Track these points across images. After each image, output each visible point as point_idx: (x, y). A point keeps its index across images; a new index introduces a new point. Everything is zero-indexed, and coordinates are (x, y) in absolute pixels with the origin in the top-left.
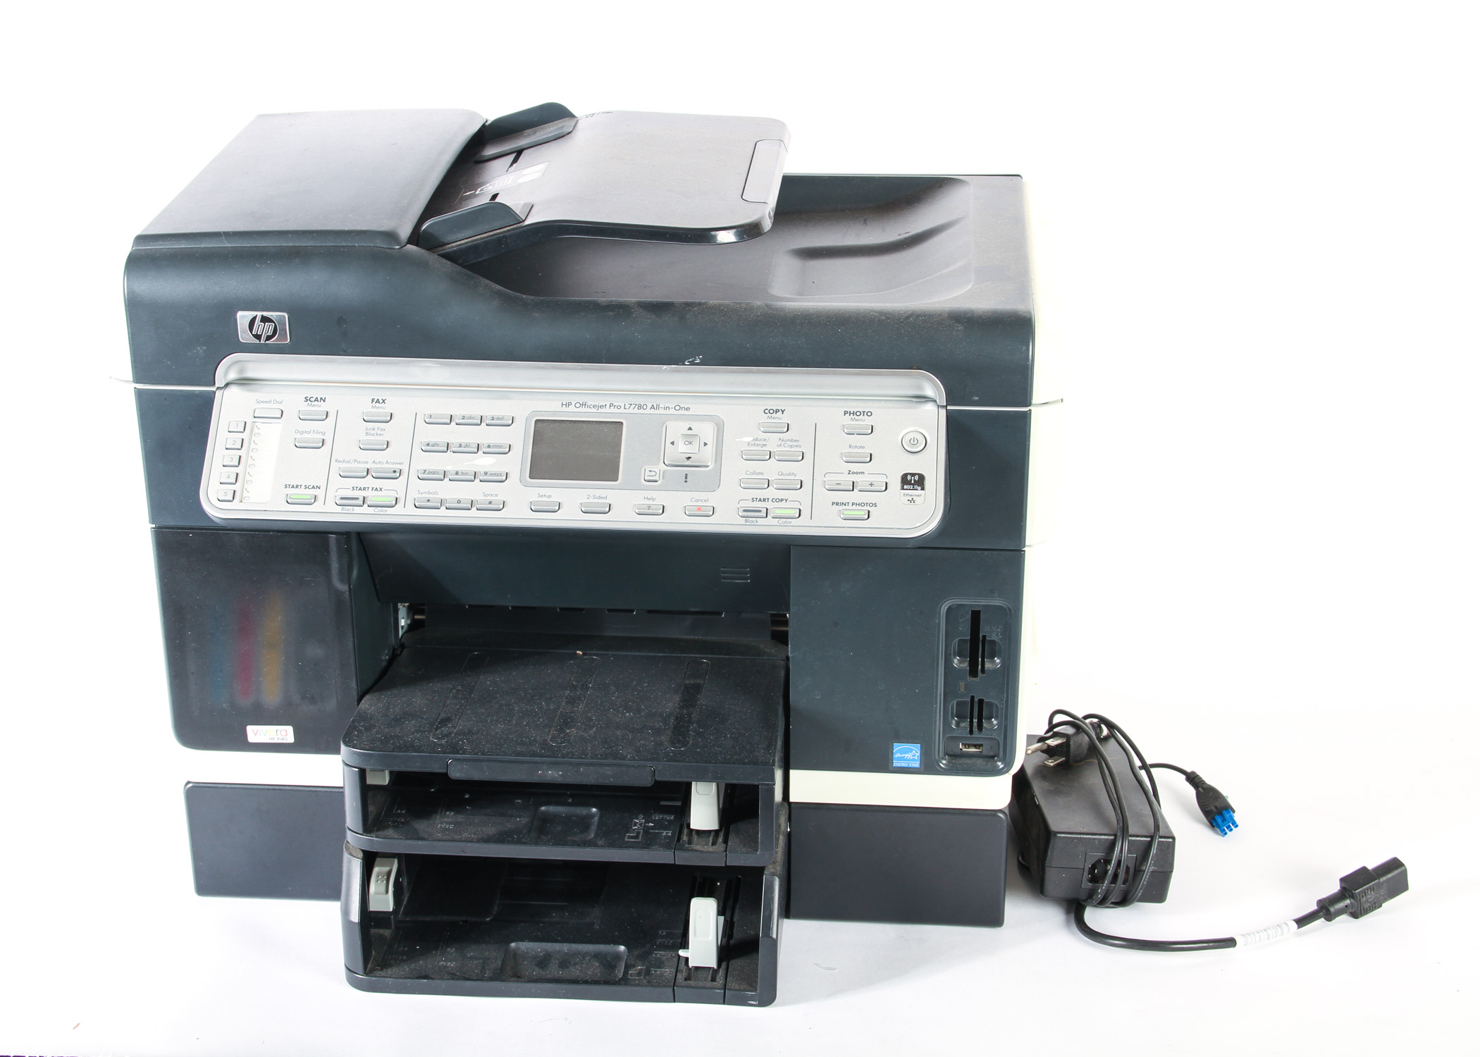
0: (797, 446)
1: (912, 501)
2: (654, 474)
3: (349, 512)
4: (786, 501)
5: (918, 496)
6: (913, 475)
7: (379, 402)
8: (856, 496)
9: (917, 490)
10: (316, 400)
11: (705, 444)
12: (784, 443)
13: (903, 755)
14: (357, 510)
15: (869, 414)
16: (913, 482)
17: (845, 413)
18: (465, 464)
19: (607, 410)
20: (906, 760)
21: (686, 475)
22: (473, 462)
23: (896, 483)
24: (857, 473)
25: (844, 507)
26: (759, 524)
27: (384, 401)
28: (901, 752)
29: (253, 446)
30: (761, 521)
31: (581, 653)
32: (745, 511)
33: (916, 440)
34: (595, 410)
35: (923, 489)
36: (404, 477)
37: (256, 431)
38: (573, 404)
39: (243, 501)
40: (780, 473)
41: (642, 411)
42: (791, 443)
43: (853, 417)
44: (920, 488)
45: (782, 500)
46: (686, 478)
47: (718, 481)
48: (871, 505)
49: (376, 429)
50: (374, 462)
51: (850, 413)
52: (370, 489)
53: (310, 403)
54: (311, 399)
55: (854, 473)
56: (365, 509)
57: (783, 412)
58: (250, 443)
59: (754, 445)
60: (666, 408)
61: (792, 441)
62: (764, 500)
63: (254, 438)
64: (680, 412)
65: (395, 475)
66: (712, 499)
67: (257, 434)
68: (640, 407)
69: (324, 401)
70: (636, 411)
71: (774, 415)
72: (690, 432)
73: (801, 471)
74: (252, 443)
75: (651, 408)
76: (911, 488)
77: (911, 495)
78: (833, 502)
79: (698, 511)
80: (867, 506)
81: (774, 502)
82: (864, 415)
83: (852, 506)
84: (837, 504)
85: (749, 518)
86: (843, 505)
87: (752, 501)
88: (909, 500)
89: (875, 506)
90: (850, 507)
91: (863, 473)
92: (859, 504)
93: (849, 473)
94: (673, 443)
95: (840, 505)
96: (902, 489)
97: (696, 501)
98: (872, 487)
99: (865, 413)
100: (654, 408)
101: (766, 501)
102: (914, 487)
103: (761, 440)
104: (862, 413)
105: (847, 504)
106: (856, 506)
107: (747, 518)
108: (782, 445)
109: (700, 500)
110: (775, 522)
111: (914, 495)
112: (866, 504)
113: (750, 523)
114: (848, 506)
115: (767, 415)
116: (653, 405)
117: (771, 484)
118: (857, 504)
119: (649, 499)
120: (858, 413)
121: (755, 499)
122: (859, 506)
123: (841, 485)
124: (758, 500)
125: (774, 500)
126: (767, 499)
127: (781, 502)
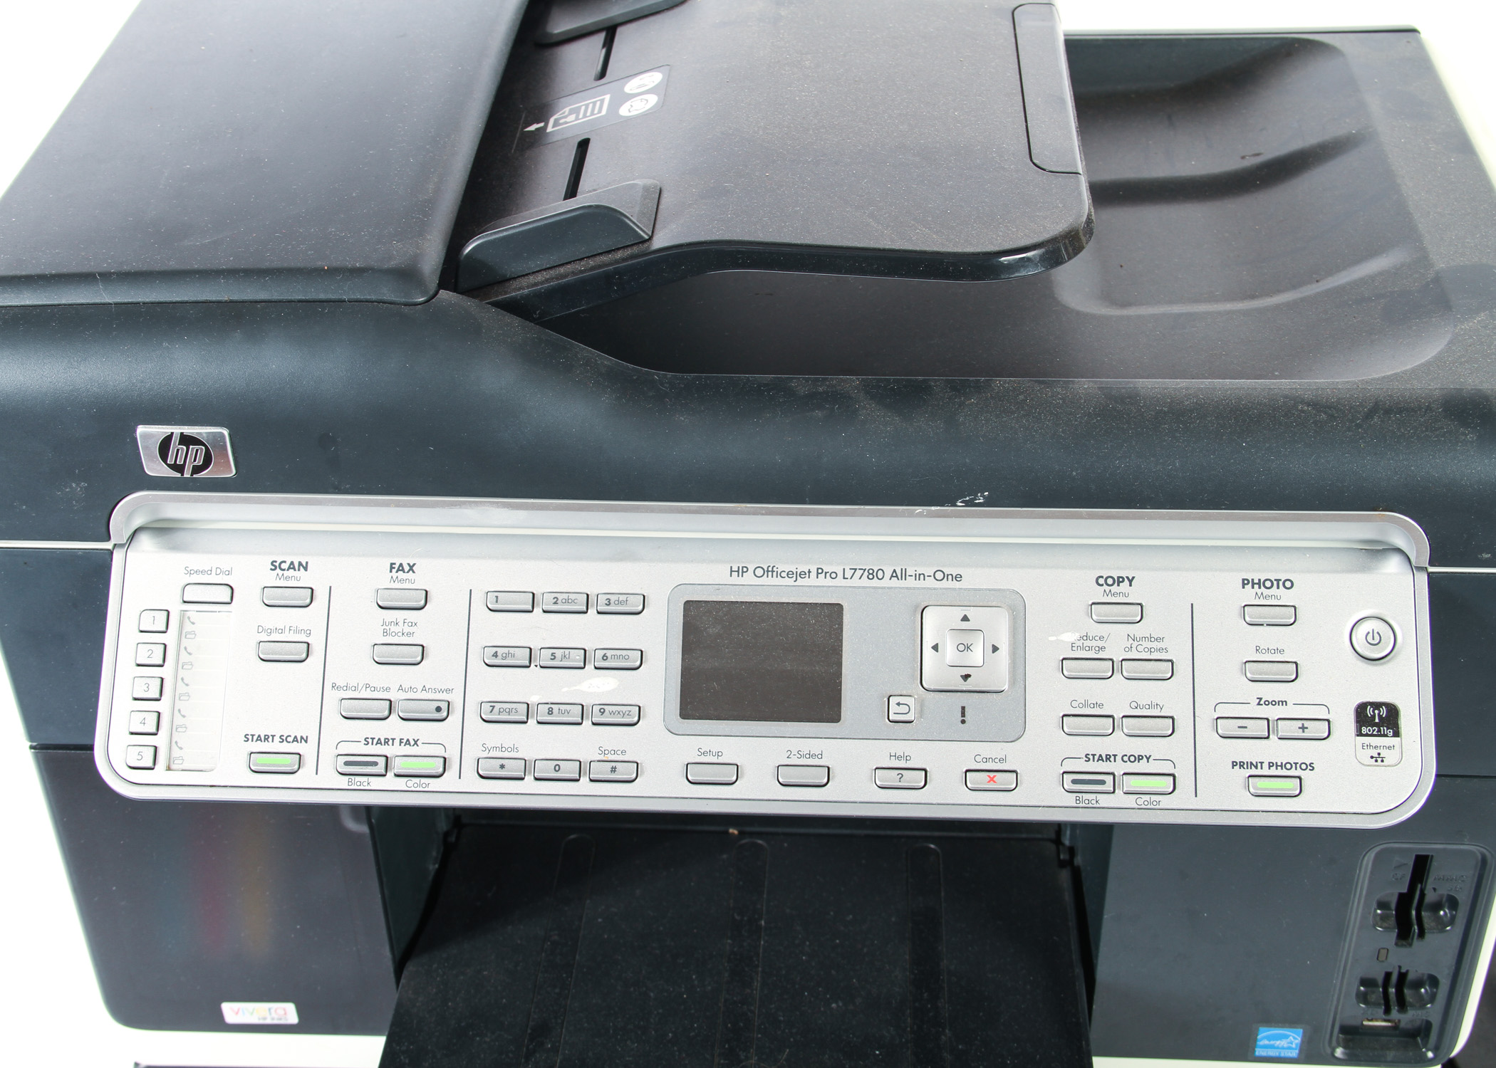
0: (1160, 650)
1: (1378, 758)
2: (905, 709)
3: (362, 787)
4: (1148, 759)
5: (1389, 748)
6: (1377, 706)
7: (403, 570)
8: (1274, 751)
9: (1385, 735)
10: (292, 566)
11: (995, 649)
12: (1136, 643)
13: (1272, 1042)
14: (376, 783)
15: (1288, 584)
16: (1377, 720)
17: (1245, 583)
18: (565, 689)
19: (812, 581)
20: (1278, 1048)
21: (963, 708)
22: (577, 688)
23: (1345, 721)
24: (1274, 703)
25: (1254, 771)
26: (1102, 805)
27: (411, 568)
28: (1269, 1038)
29: (184, 657)
30: (1105, 800)
31: (736, 832)
32: (1074, 782)
33: (1376, 635)
34: (790, 582)
35: (1397, 734)
36: (455, 719)
37: (188, 627)
38: (751, 571)
39: (173, 767)
40: (1134, 705)
41: (875, 583)
42: (1149, 645)
43: (1259, 592)
44: (1390, 732)
45: (1140, 758)
46: (963, 714)
47: (1021, 721)
48: (1304, 766)
49: (401, 624)
50: (401, 688)
51: (1253, 584)
52: (397, 742)
53: (280, 572)
54: (283, 566)
55: (1267, 703)
56: (390, 782)
57: (1131, 581)
58: (178, 655)
59: (1083, 648)
60: (919, 576)
61: (1150, 639)
62: (1108, 758)
63: (185, 642)
64: (945, 584)
65: (439, 714)
66: (1013, 755)
67: (190, 633)
68: (872, 574)
69: (306, 569)
70: (865, 582)
71: (1115, 588)
72: (965, 625)
73: (1171, 697)
74: (183, 652)
75: (892, 576)
76: (1375, 733)
77: (1376, 747)
78: (1233, 762)
79: (989, 782)
80: (1296, 769)
81: (1126, 762)
82: (1278, 588)
83: (1269, 769)
84: (1240, 766)
85: (1084, 795)
86: (1253, 767)
87: (1086, 761)
88: (1372, 757)
89: (1310, 770)
90: (1266, 771)
91: (1284, 703)
92: (1281, 766)
93: (1259, 704)
94: (935, 648)
95: (1247, 768)
96: (1358, 735)
97: (985, 760)
98: (1303, 732)
99: (1281, 583)
100: (897, 576)
101: (1110, 761)
102: (1379, 731)
103: (1094, 638)
104: (1275, 583)
105: (1259, 765)
106: (1277, 769)
107: (1080, 795)
108: (1134, 649)
109: (991, 760)
110: (1130, 801)
111: (1382, 748)
112: (1294, 765)
113: (1084, 805)
114: (1262, 768)
115: (1102, 589)
116: (895, 571)
117: (1118, 726)
118: (1277, 766)
119: (899, 758)
120: (1268, 583)
121: (1091, 757)
122: (1282, 769)
123: (1246, 727)
124: (1096, 758)
125: (1126, 759)
126: (1113, 757)
127: (1139, 762)
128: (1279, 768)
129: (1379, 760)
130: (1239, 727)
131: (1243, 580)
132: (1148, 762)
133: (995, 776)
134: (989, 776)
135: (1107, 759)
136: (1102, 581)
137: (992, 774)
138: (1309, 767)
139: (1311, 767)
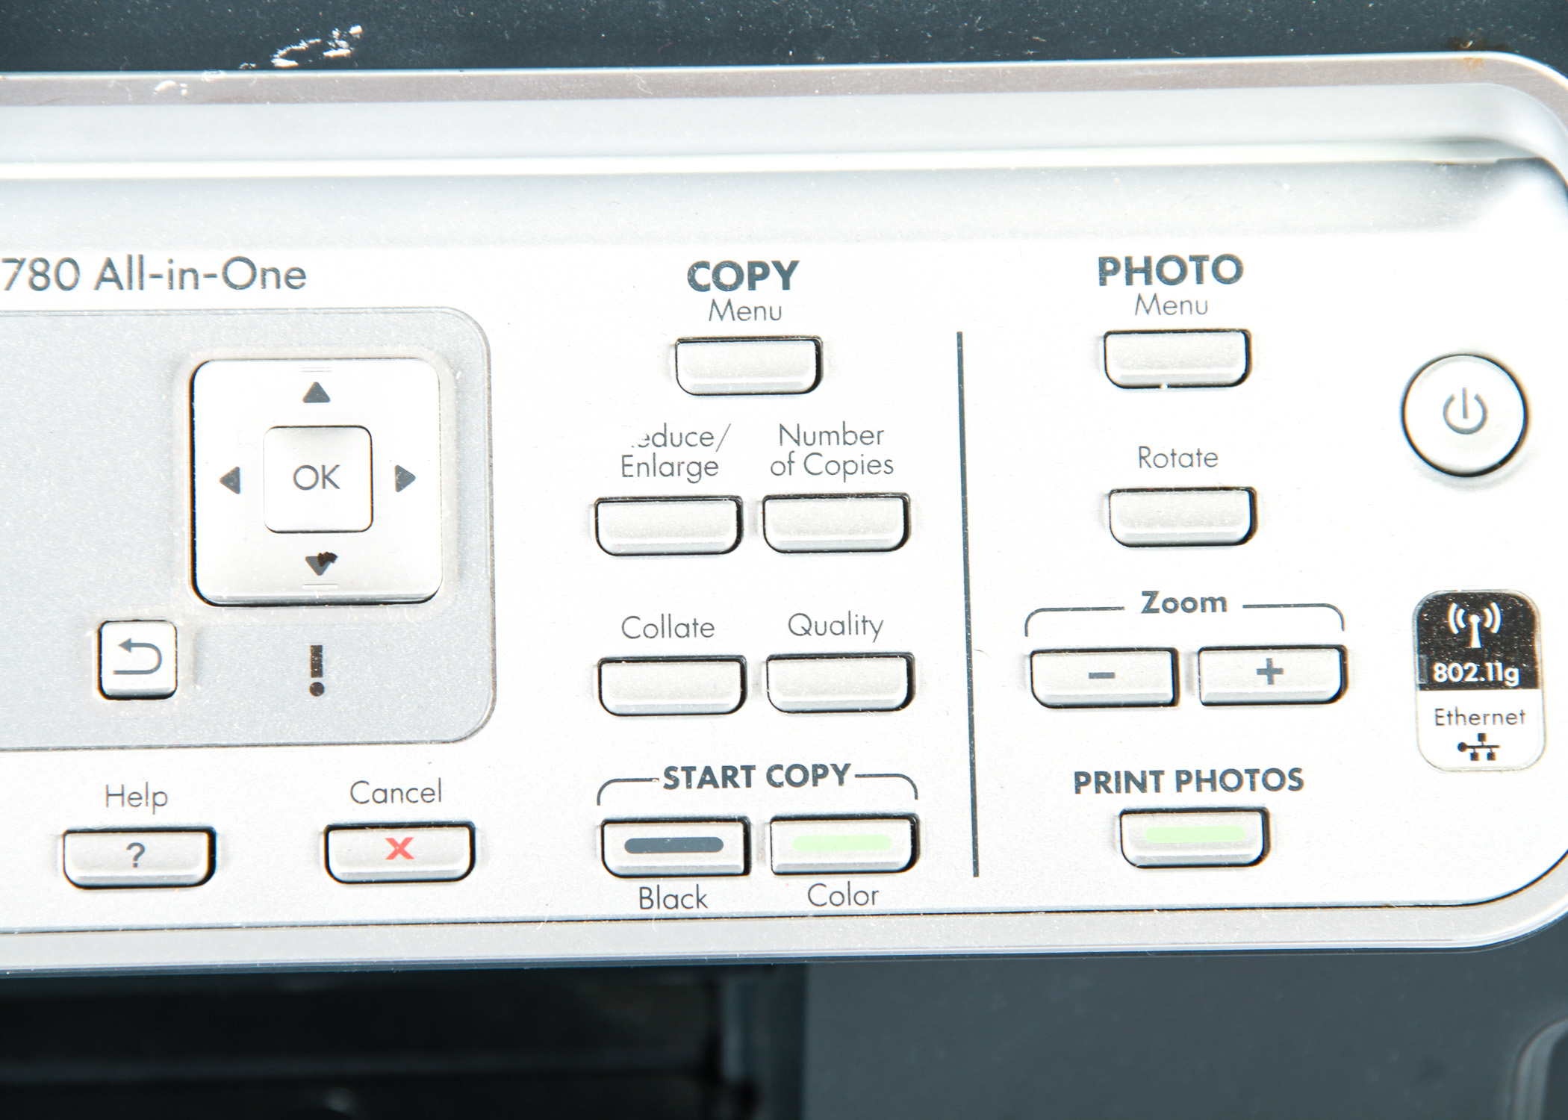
0: (872, 467)
1: (1480, 749)
2: (148, 660)
4: (841, 774)
5: (1510, 719)
6: (1474, 602)
9: (1499, 685)
11: (404, 478)
12: (802, 451)
15: (1227, 269)
16: (1476, 643)
17: (1107, 268)
21: (317, 651)
23: (1389, 650)
24: (1189, 605)
25: (1136, 799)
26: (713, 909)
30: (721, 895)
32: (634, 846)
33: (1473, 405)
35: (1529, 680)
40: (799, 623)
41: (53, 298)
42: (841, 453)
43: (1147, 292)
44: (1513, 675)
45: (819, 772)
46: (317, 669)
47: (483, 681)
48: (1274, 780)
51: (1130, 272)
55: (1172, 606)
57: (786, 274)
59: (653, 469)
60: (182, 277)
61: (843, 436)
62: (729, 776)
64: (257, 298)
66: (461, 779)
68: (42, 276)
70: (22, 297)
71: (742, 296)
72: (317, 413)
75: (103, 279)
76: (1470, 678)
77: (1474, 718)
78: (1078, 775)
79: (392, 856)
80: (1253, 788)
81: (781, 784)
82: (1200, 279)
83: (1179, 789)
84: (1098, 783)
85: (661, 882)
86: (1132, 784)
87: (667, 786)
88: (1462, 747)
89: (1291, 788)
90: (1169, 797)
91: (1217, 603)
92: (1212, 780)
93: (1148, 609)
94: (232, 480)
95: (1118, 791)
96: (1422, 687)
97: (380, 796)
98: (1271, 682)
99: (1207, 267)
100: (116, 279)
101: (736, 785)
102: (1482, 672)
103: (684, 439)
104: (1192, 267)
105: (1151, 780)
106: (1199, 789)
107: (652, 883)
108: (798, 467)
109: (397, 794)
110: (793, 895)
111: (1489, 719)
112: (1246, 777)
113: (663, 911)
114: (1157, 789)
115: (706, 298)
116: (109, 264)
117: (757, 684)
118: (1200, 780)
119: (133, 799)
120: (1172, 270)
121: (681, 776)
122: (1214, 788)
123: (1111, 675)
124: (696, 776)
125: (779, 776)
126: (742, 774)
127: (815, 784)
128: (1206, 786)
129: (1483, 753)
130: (1092, 676)
131: (1103, 261)
132: (841, 782)
133: (407, 841)
134: (392, 841)
135: (725, 778)
136: (704, 276)
137: (399, 835)
138: (1289, 782)
139: (1294, 779)
